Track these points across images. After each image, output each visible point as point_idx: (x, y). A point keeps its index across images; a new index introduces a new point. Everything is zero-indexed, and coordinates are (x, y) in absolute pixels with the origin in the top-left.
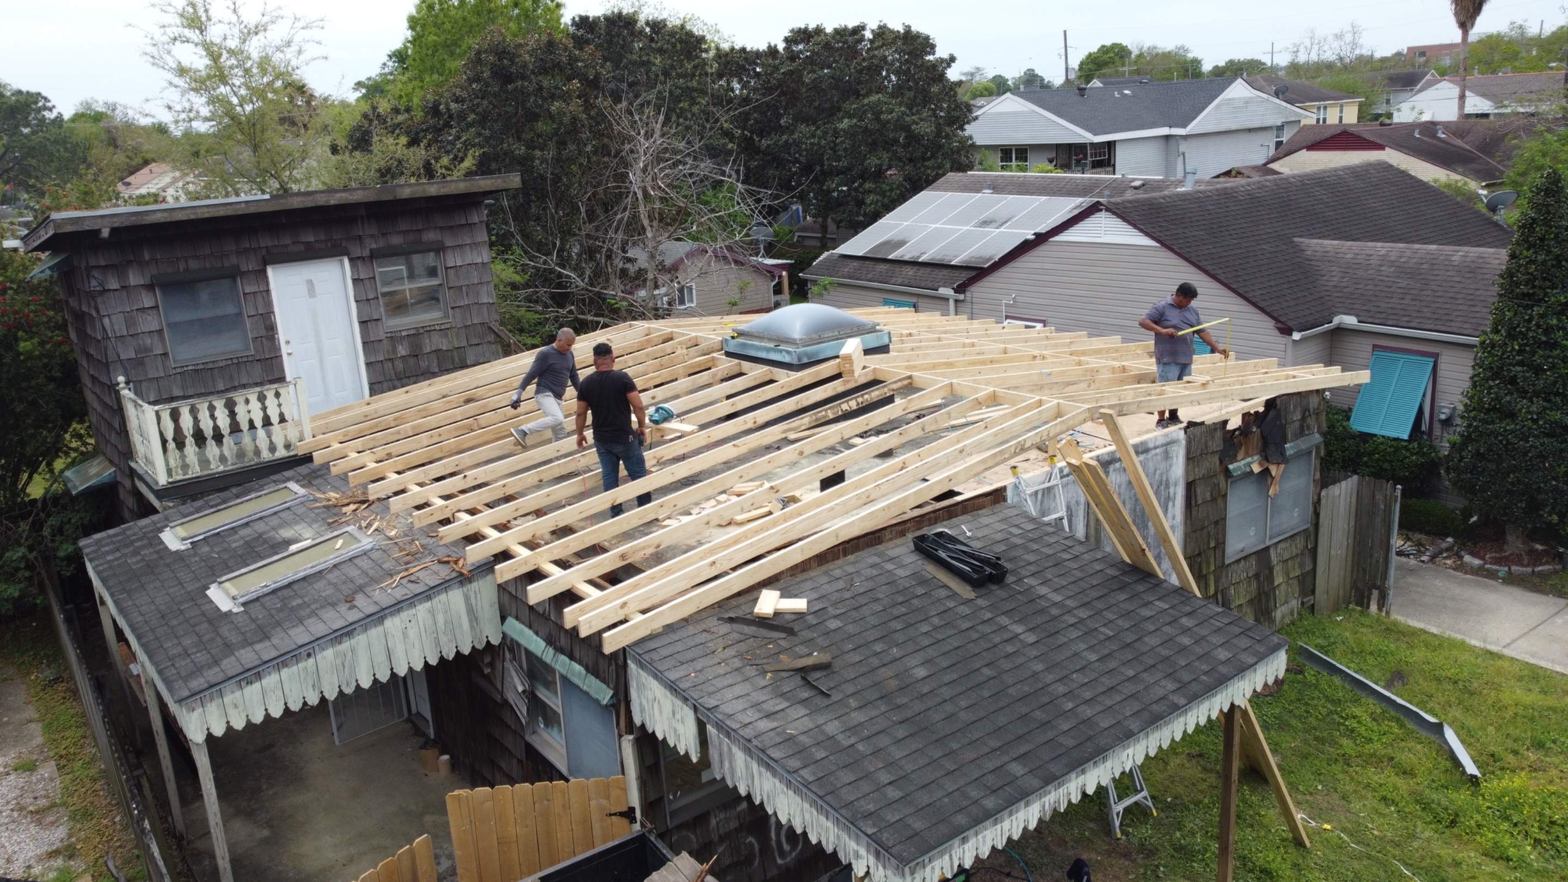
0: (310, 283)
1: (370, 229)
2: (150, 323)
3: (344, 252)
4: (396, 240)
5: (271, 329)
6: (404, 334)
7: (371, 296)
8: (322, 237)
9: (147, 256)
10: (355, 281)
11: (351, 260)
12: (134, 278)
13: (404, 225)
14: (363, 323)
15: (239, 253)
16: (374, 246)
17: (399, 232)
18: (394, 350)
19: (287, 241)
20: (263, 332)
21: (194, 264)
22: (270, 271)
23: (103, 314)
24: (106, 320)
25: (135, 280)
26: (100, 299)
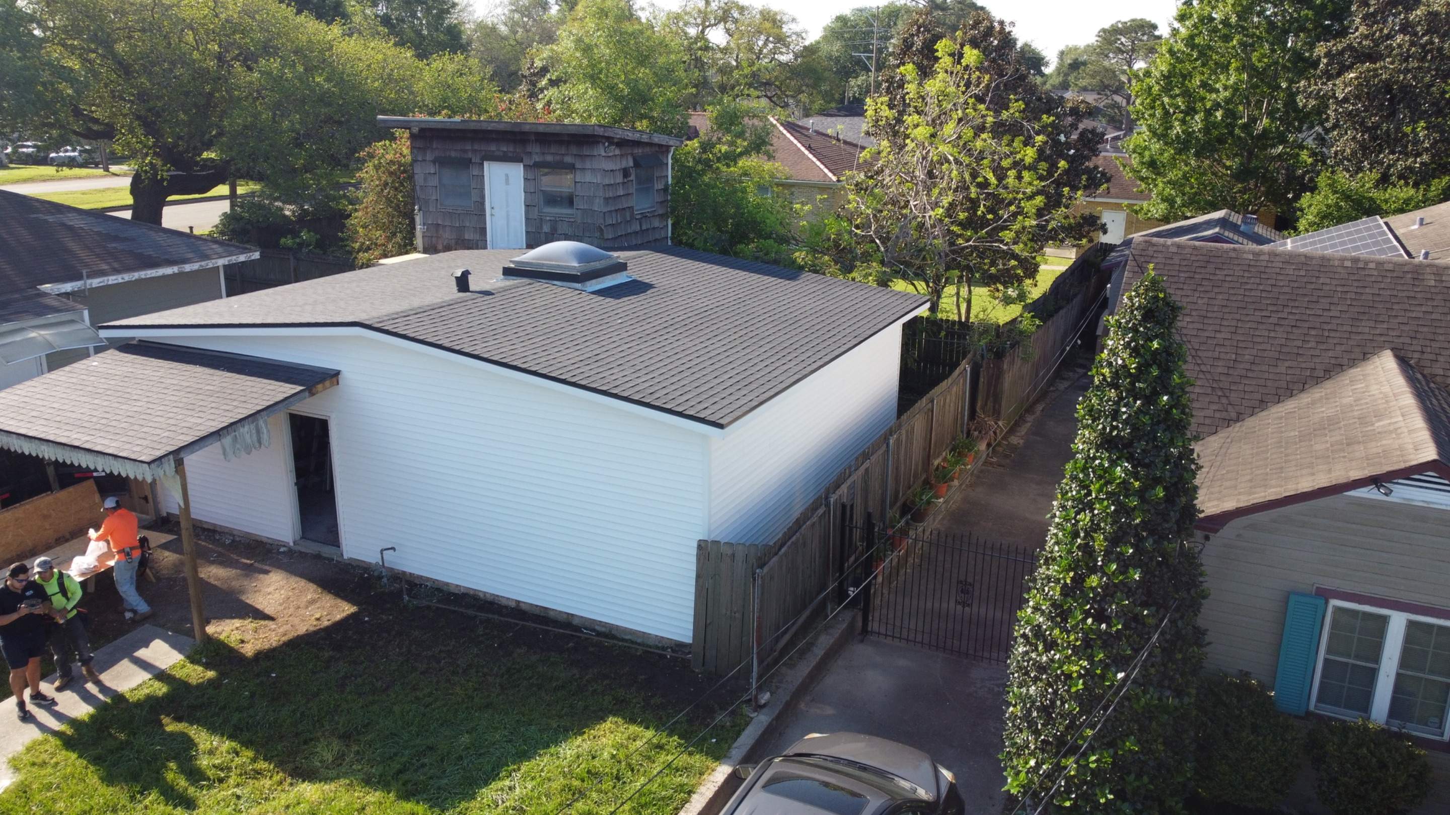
0: (507, 175)
1: (535, 149)
2: (433, 181)
3: (521, 161)
4: (549, 158)
5: (483, 197)
6: (548, 218)
7: (532, 190)
8: (511, 149)
9: (434, 146)
10: (525, 179)
11: (524, 166)
12: (429, 156)
13: (553, 150)
14: (527, 206)
15: (474, 151)
16: (537, 160)
17: (552, 154)
18: (541, 227)
19: (493, 147)
20: (478, 200)
21: (453, 154)
22: (486, 164)
23: (415, 172)
24: (416, 176)
25: (429, 158)
26: (415, 164)
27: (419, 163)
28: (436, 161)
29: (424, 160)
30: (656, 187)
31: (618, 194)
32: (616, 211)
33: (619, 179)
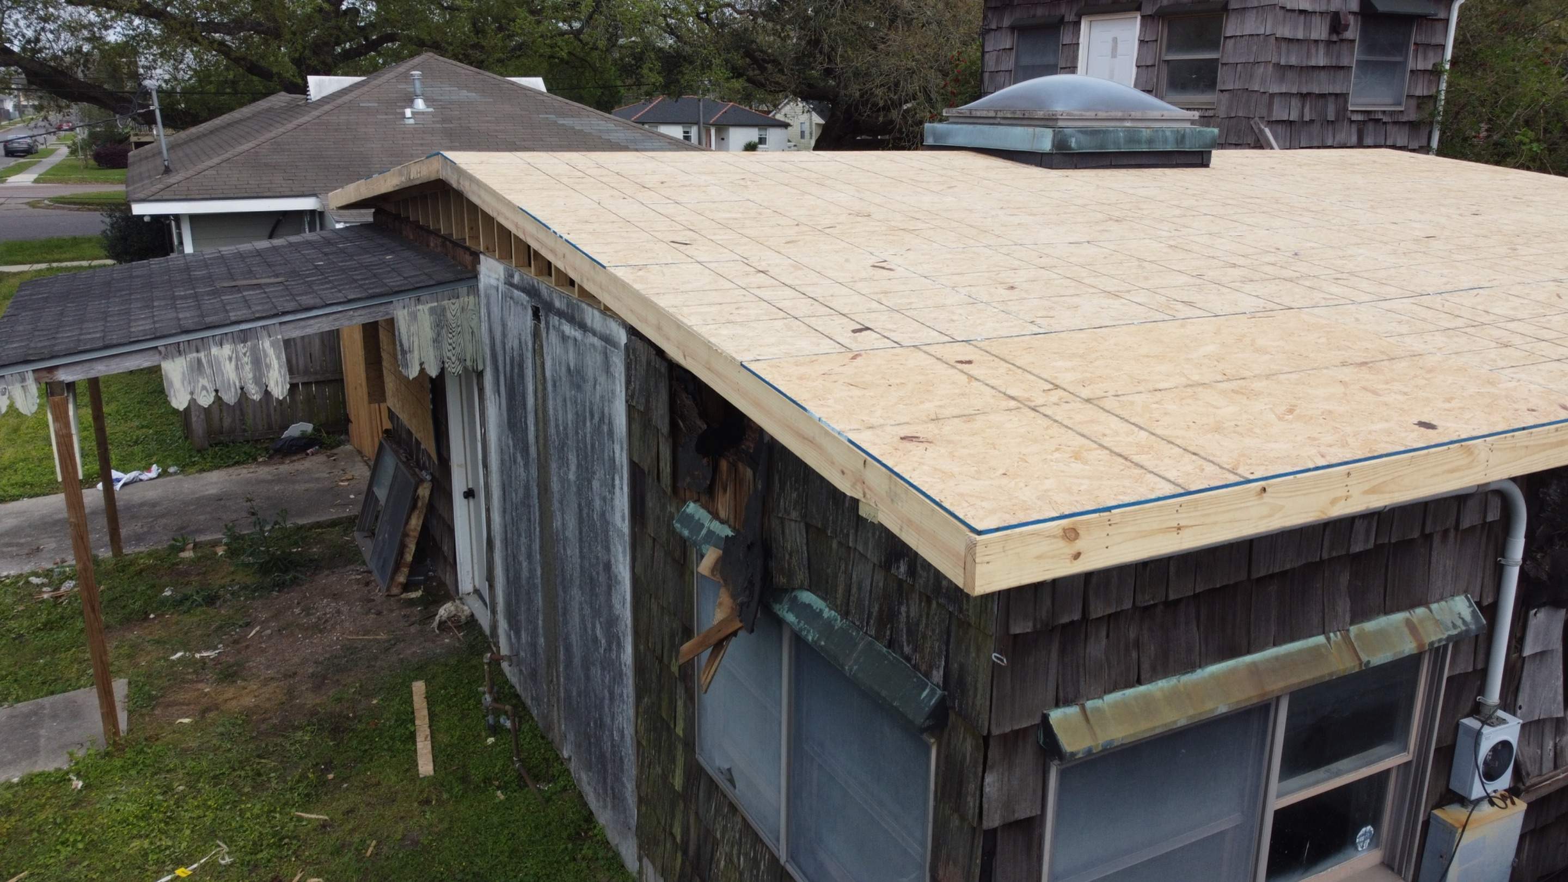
0: (1115, 40)
2: (1008, 62)
3: (1138, 9)
9: (1016, 3)
10: (1142, 42)
11: (1143, 17)
15: (1070, 2)
16: (1165, 4)
21: (1039, 11)
22: (1084, 23)
23: (986, 50)
24: (987, 56)
25: (1006, 22)
26: (987, 37)
27: (992, 33)
28: (1012, 28)
29: (999, 28)
30: (1411, 65)
31: (1313, 63)
32: (1304, 96)
33: (1320, 31)
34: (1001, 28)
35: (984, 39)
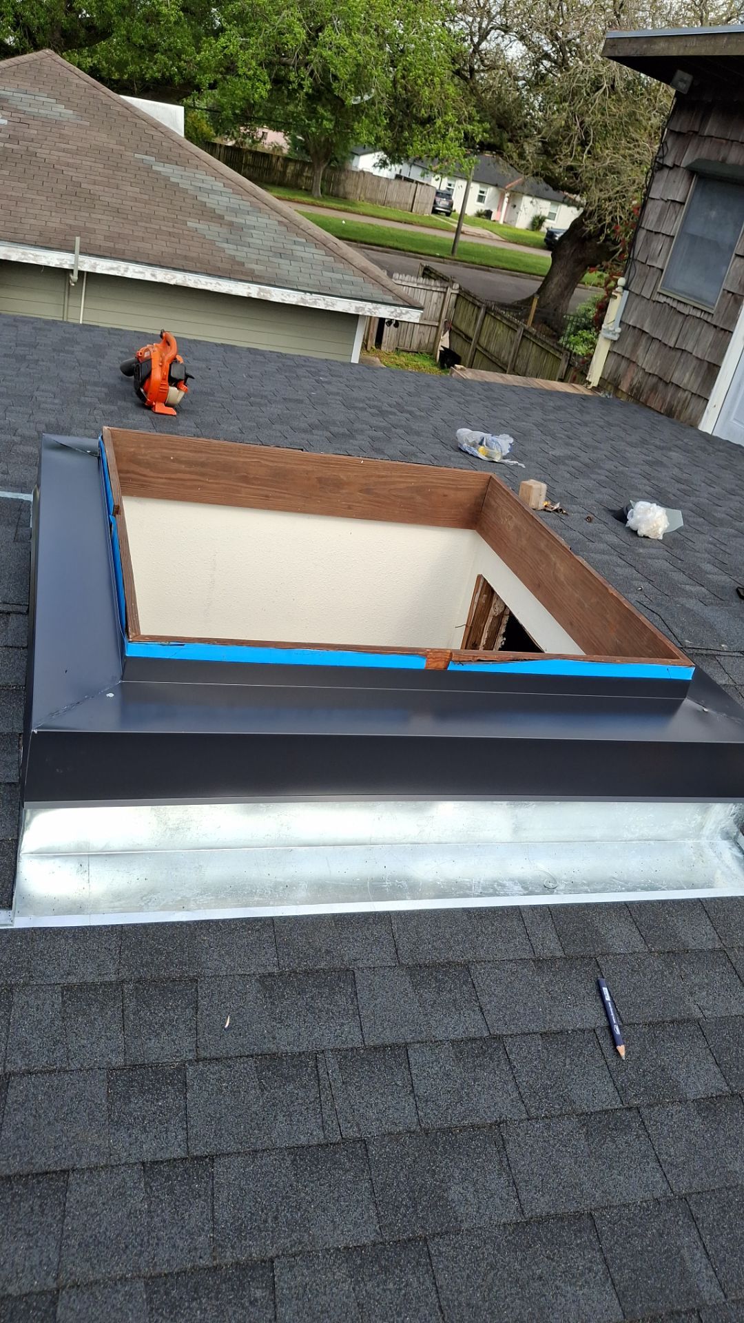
2: (673, 223)
9: (707, 132)
12: (689, 157)
20: (734, 288)
21: (735, 156)
23: (651, 195)
24: (650, 205)
25: (686, 161)
26: (657, 175)
27: (666, 171)
28: (692, 172)
29: (675, 167)
34: (678, 167)
35: (653, 176)
